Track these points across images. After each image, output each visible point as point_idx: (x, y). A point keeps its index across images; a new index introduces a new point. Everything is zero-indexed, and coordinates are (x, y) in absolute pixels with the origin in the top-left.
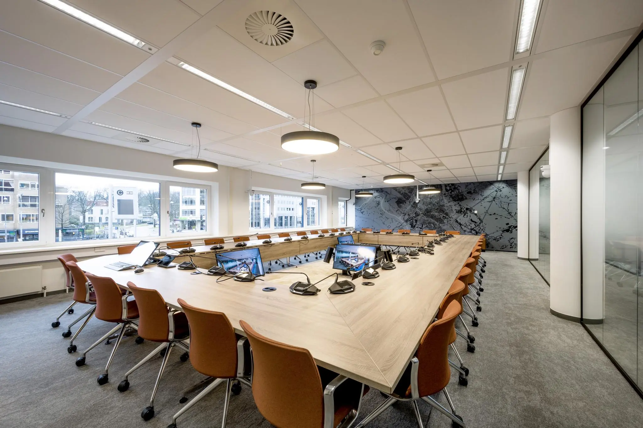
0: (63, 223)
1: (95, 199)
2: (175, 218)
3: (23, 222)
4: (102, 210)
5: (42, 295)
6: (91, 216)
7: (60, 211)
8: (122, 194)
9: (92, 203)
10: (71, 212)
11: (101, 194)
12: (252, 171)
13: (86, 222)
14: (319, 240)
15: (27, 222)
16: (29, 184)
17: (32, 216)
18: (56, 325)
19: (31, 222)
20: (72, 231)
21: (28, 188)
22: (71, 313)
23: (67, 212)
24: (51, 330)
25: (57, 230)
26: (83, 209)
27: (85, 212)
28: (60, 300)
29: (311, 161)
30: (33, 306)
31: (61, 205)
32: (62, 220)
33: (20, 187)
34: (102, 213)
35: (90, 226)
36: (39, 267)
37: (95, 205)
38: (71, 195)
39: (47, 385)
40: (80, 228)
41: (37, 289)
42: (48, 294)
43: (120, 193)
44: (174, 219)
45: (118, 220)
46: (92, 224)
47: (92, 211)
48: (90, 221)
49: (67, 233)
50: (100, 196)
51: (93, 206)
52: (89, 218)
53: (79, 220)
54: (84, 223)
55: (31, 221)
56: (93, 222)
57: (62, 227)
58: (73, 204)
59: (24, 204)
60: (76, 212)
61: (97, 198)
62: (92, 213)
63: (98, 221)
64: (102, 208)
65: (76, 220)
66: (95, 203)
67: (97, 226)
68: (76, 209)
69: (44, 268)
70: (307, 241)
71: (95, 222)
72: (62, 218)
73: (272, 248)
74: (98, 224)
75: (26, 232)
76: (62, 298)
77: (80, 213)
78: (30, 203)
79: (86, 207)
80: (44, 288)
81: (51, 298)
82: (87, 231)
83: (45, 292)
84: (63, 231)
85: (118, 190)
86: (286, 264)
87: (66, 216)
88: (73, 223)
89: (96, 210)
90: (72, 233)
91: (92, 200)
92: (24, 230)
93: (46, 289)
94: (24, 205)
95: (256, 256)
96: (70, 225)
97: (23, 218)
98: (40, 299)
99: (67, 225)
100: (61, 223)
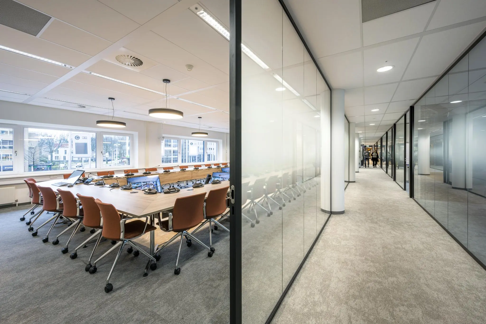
0: (34, 161)
1: (60, 142)
2: (124, 156)
3: (3, 160)
4: (66, 151)
5: (15, 205)
6: (57, 155)
7: (32, 152)
8: (79, 139)
9: (58, 145)
10: (41, 152)
11: (65, 138)
12: (163, 123)
13: (53, 160)
14: (208, 170)
15: (6, 160)
16: (8, 131)
17: (10, 156)
18: (23, 219)
19: (10, 161)
20: (42, 167)
21: (7, 134)
22: (33, 214)
23: (38, 152)
24: (19, 222)
25: (30, 166)
26: (51, 150)
27: (52, 153)
28: (27, 208)
29: (199, 118)
30: (9, 211)
31: (33, 147)
32: (34, 158)
33: (1, 133)
34: (66, 153)
35: (56, 163)
36: (13, 188)
37: (60, 147)
38: (42, 139)
39: (16, 243)
40: (48, 164)
41: (12, 201)
42: (19, 205)
43: (77, 138)
44: (122, 157)
45: (79, 158)
46: (58, 161)
47: (58, 151)
48: (57, 159)
49: (38, 168)
50: (64, 140)
51: (59, 147)
52: (56, 157)
53: (48, 158)
54: (52, 161)
55: (10, 159)
56: (59, 160)
57: (34, 164)
58: (43, 146)
59: (3, 146)
60: (45, 153)
61: (62, 141)
62: (58, 153)
63: (63, 160)
64: (66, 149)
65: (45, 158)
66: (60, 145)
67: (62, 163)
68: (45, 150)
69: (16, 188)
70: (198, 171)
71: (60, 160)
72: (34, 157)
73: (170, 175)
74: (63, 161)
75: (6, 168)
76: (28, 207)
77: (48, 153)
78: (8, 146)
79: (53, 148)
80: (17, 201)
81: (21, 207)
82: (54, 167)
83: (17, 203)
84: (35, 167)
85: (76, 135)
86: (183, 187)
87: (37, 156)
88: (43, 161)
89: (61, 150)
90: (42, 169)
91: (58, 142)
92: (4, 167)
93: (18, 201)
94: (4, 148)
95: (156, 180)
96: (40, 163)
97: (3, 158)
98: (14, 208)
99: (38, 162)
100: (33, 160)
